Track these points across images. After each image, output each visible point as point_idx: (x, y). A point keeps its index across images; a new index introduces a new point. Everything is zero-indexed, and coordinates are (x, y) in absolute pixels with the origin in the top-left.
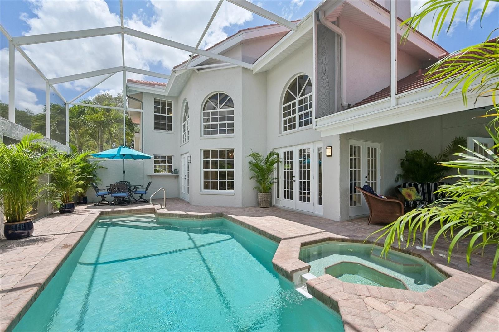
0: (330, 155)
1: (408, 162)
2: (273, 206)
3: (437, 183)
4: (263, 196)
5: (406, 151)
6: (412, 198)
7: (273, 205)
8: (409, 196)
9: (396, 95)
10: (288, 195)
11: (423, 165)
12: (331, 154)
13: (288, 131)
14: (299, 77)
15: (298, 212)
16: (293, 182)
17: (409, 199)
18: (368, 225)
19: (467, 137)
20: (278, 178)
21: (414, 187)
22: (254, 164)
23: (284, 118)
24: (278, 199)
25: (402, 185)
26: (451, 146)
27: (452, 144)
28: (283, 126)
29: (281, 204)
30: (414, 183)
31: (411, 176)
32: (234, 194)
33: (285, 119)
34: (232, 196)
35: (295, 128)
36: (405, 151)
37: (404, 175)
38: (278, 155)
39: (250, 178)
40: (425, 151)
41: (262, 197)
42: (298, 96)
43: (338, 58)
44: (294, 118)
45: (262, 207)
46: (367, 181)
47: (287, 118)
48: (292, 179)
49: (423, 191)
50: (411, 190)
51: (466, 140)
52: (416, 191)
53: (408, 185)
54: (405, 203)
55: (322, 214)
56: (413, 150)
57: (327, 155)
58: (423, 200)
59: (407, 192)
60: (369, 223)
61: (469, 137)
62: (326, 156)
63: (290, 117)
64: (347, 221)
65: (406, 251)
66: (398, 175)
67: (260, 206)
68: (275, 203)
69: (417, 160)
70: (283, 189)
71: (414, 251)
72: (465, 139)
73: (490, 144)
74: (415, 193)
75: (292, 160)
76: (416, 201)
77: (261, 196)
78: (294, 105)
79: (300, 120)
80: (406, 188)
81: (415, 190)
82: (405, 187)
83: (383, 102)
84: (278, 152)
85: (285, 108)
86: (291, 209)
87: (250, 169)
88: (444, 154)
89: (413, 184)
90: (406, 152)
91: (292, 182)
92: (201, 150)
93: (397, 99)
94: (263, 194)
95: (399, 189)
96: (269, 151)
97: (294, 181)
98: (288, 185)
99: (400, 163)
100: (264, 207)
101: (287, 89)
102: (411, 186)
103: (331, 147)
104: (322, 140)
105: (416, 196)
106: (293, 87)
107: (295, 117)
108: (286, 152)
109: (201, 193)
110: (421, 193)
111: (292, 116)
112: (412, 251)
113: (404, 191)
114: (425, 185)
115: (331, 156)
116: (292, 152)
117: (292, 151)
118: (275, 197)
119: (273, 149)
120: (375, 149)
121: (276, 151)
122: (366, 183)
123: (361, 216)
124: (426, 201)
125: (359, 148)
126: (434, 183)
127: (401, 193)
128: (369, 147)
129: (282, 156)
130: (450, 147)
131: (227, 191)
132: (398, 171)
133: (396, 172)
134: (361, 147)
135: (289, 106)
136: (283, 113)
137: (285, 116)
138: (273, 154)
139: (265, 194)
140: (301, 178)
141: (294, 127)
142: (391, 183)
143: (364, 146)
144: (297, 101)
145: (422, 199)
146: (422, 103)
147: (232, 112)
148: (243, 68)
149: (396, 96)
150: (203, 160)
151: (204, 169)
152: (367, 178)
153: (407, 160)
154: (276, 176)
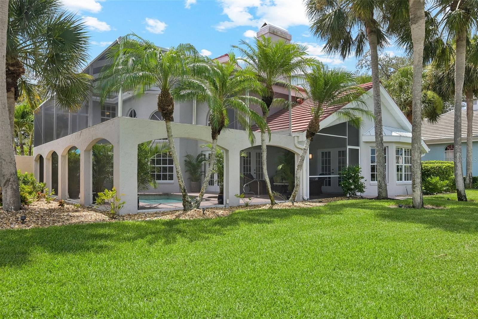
10: (212, 183)
22: (188, 162)
32: (173, 183)
34: (172, 185)
38: (205, 155)
45: (194, 191)
67: (192, 191)
77: (193, 184)
87: (185, 165)
96: (199, 153)
119: (202, 151)
120: (261, 154)
121: (204, 153)
122: (255, 173)
125: (250, 153)
129: (207, 156)
131: (168, 181)
138: (202, 155)
139: (195, 182)
143: (253, 152)
152: (255, 171)
154: (203, 170)
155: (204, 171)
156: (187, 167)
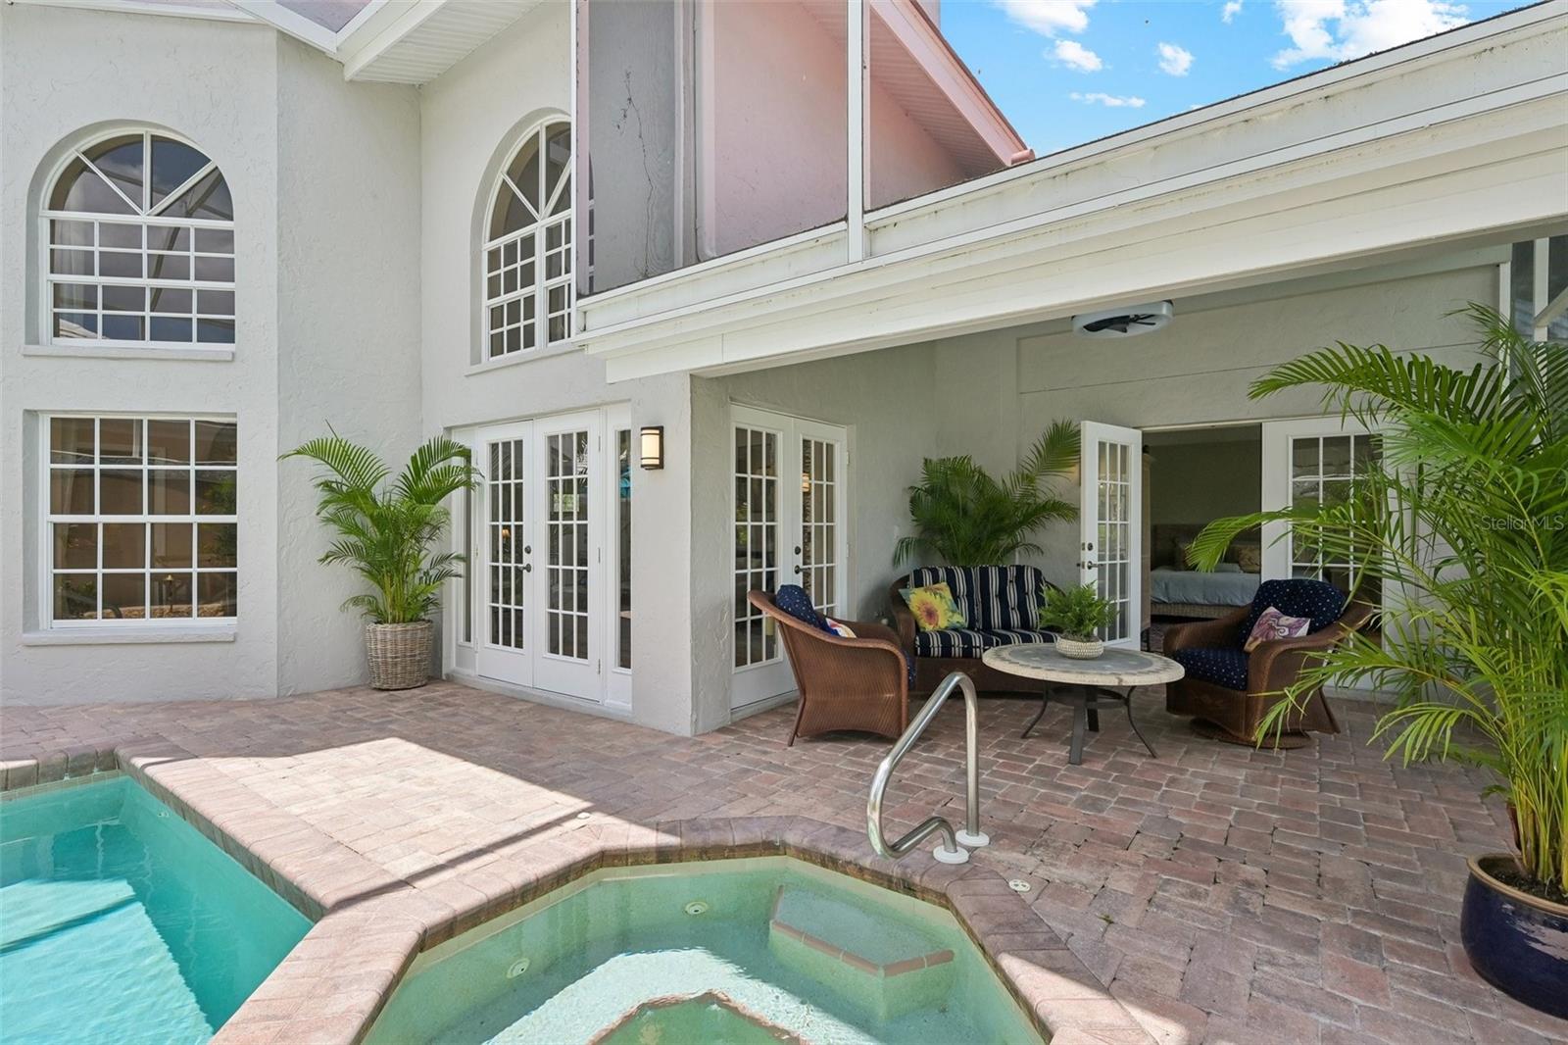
0: (657, 462)
1: (929, 498)
2: (444, 678)
3: (1006, 569)
4: (389, 636)
5: (926, 460)
6: (939, 623)
7: (445, 671)
8: (931, 614)
9: (865, 212)
10: (508, 630)
11: (971, 506)
12: (661, 458)
13: (507, 357)
14: (547, 128)
15: (544, 702)
16: (525, 571)
17: (929, 628)
18: (791, 745)
19: (1082, 422)
20: (466, 559)
21: (945, 583)
22: (348, 493)
23: (489, 298)
24: (467, 644)
25: (912, 578)
26: (1041, 448)
27: (1044, 444)
28: (486, 332)
29: (477, 669)
30: (946, 569)
31: (940, 543)
32: (235, 636)
33: (496, 301)
34: (227, 646)
35: (533, 345)
36: (923, 461)
37: (919, 542)
38: (466, 454)
39: (323, 560)
40: (977, 462)
41: (384, 641)
42: (546, 208)
43: (685, 62)
44: (530, 301)
45: (385, 686)
46: (801, 566)
47: (504, 299)
48: (519, 559)
49: (970, 595)
50: (935, 594)
51: (1079, 431)
52: (951, 597)
53: (928, 577)
54: (918, 643)
55: (630, 706)
56: (943, 458)
57: (645, 462)
58: (968, 629)
59: (924, 603)
60: (796, 733)
61: (1088, 422)
62: (642, 466)
63: (512, 296)
64: (723, 730)
65: (898, 879)
66: (902, 542)
67: (378, 685)
68: (458, 663)
69: (956, 490)
70: (488, 603)
71: (925, 878)
72: (1077, 429)
73: (1133, 446)
74: (946, 602)
75: (521, 478)
76: (948, 632)
77: (379, 637)
78: (529, 243)
79: (550, 312)
80: (922, 586)
81: (947, 594)
82: (919, 583)
83: (821, 241)
84: (467, 445)
85: (493, 255)
86: (512, 691)
87: (324, 514)
88: (1026, 472)
89: (942, 573)
90: (927, 462)
91: (519, 572)
92: (31, 414)
93: (872, 231)
94: (388, 627)
95: (900, 590)
96: (431, 433)
97: (528, 568)
98: (508, 585)
99: (908, 499)
100: (394, 687)
101: (501, 175)
102: (936, 580)
103: (661, 429)
104: (629, 400)
105: (950, 614)
106: (524, 171)
107: (534, 296)
108: (497, 444)
109: (32, 637)
110: (964, 604)
111: (520, 293)
112: (917, 879)
113: (916, 598)
114: (976, 573)
115: (661, 466)
116: (519, 444)
117: (521, 441)
118: (457, 640)
119: (449, 429)
120: (830, 447)
121: (458, 439)
122: (797, 572)
123: (778, 700)
124: (978, 631)
125: (771, 438)
126: (999, 568)
127: (907, 606)
128: (807, 438)
129: (482, 461)
130: (1039, 452)
131: (198, 624)
132: (902, 527)
133: (896, 528)
134: (780, 437)
135: (511, 248)
136: (486, 275)
137: (493, 293)
138: (446, 449)
139: (399, 628)
140: (553, 557)
141: (530, 342)
142: (880, 567)
143: (789, 433)
144: (538, 230)
145: (967, 625)
146: (955, 253)
147: (226, 239)
148: (283, 36)
149: (865, 216)
150: (45, 467)
151: (52, 513)
152: (801, 554)
153: (926, 491)
154: (458, 549)
155: (462, 552)
156: (333, 528)
